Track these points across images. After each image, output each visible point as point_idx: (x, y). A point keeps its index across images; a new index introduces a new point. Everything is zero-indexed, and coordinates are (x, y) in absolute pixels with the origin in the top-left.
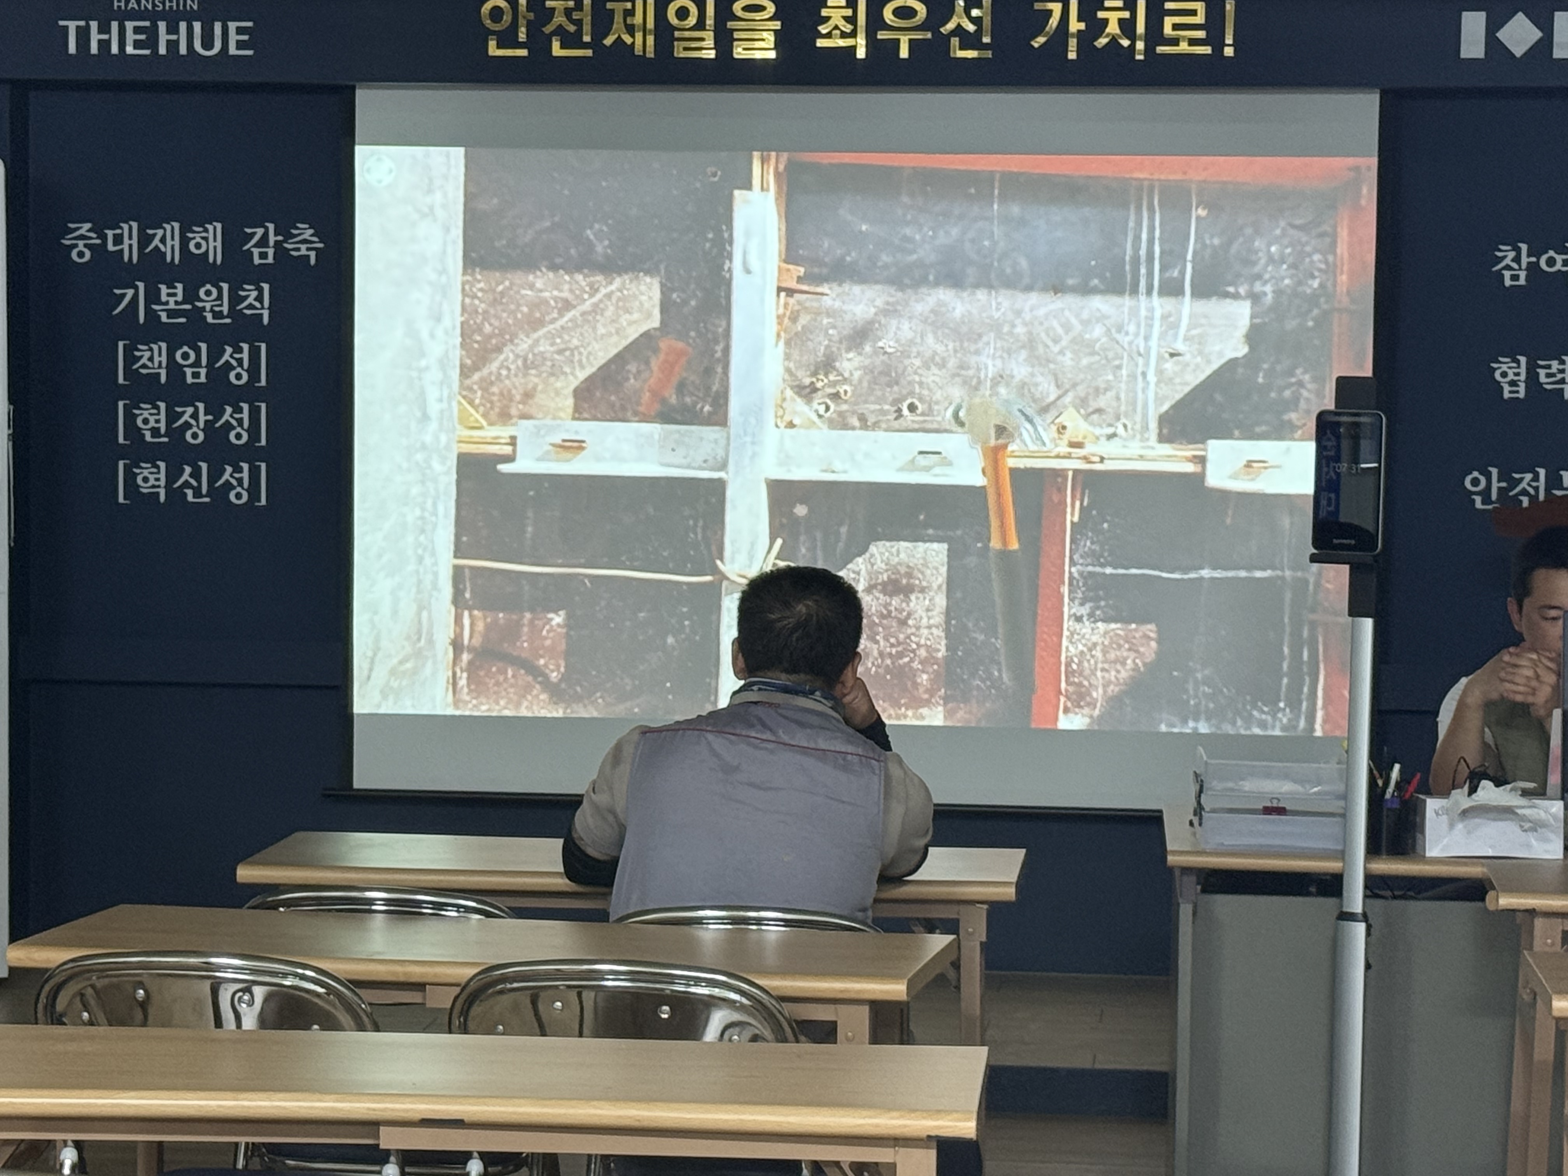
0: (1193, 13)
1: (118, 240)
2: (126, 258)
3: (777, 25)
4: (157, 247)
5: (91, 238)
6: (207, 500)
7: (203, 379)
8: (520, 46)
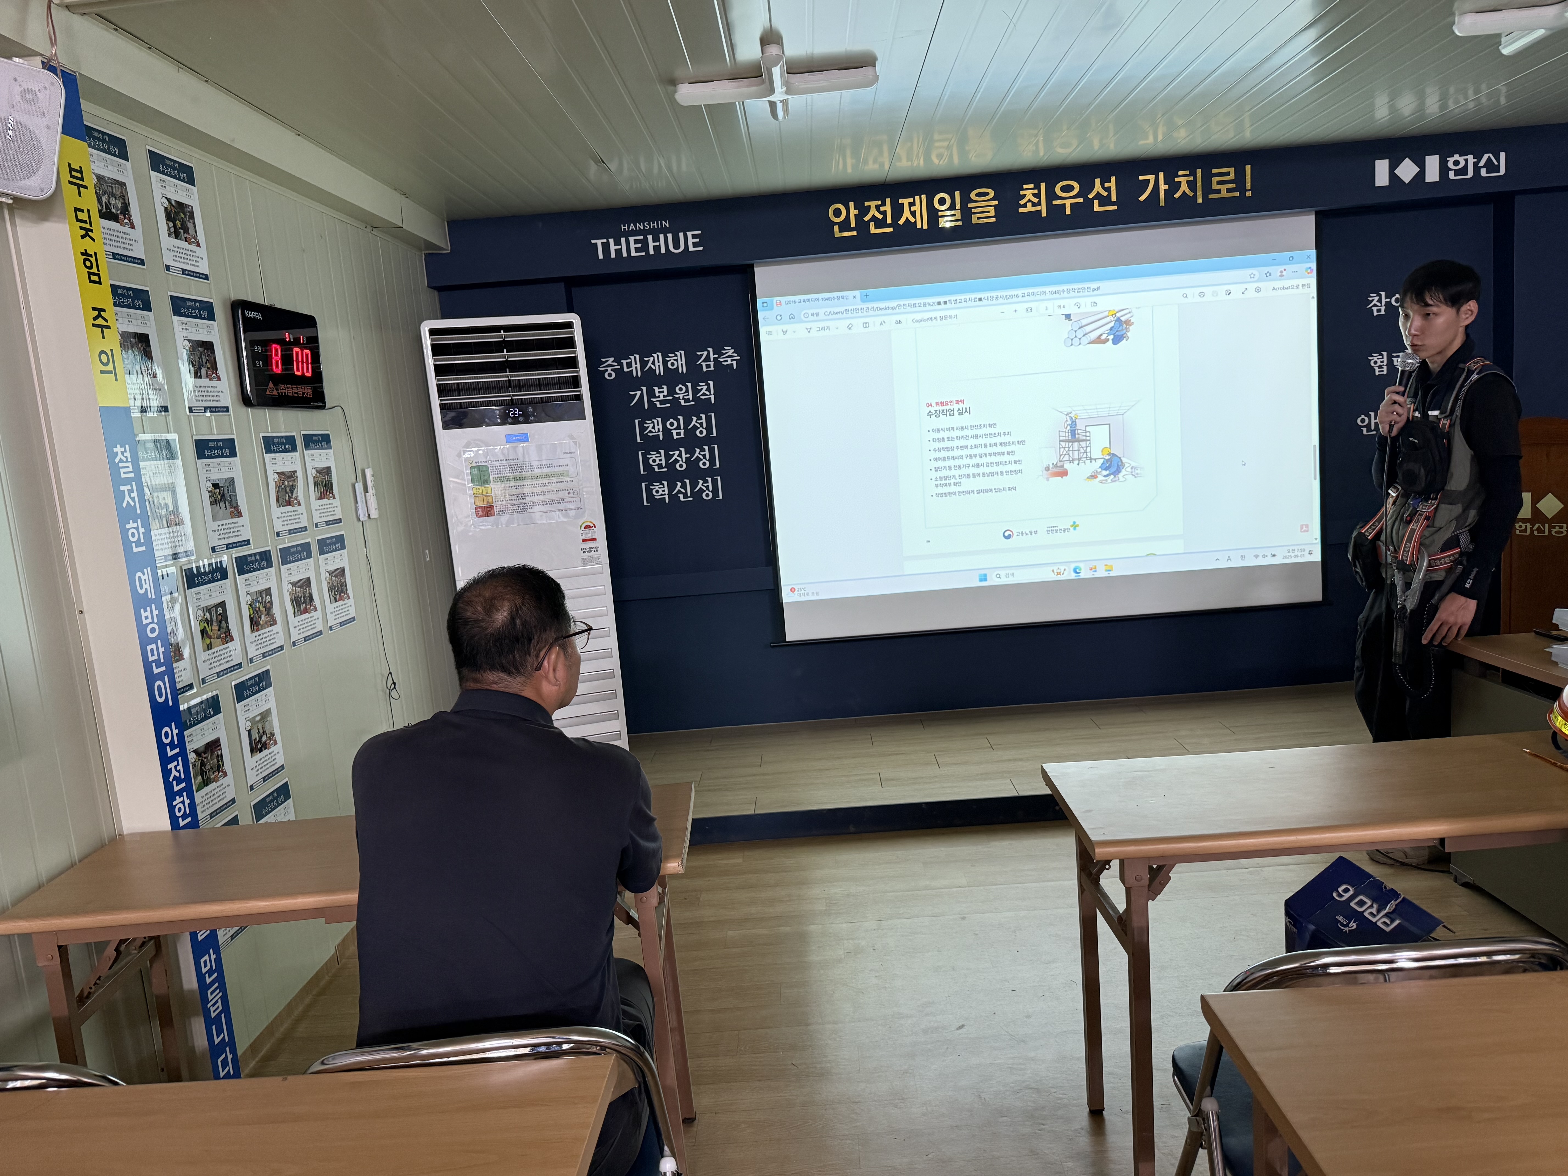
0: (1228, 174)
1: (629, 365)
2: (635, 375)
3: (996, 202)
4: (650, 366)
5: (614, 366)
6: (691, 499)
7: (682, 436)
8: (852, 229)
